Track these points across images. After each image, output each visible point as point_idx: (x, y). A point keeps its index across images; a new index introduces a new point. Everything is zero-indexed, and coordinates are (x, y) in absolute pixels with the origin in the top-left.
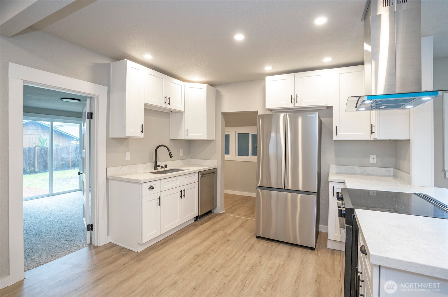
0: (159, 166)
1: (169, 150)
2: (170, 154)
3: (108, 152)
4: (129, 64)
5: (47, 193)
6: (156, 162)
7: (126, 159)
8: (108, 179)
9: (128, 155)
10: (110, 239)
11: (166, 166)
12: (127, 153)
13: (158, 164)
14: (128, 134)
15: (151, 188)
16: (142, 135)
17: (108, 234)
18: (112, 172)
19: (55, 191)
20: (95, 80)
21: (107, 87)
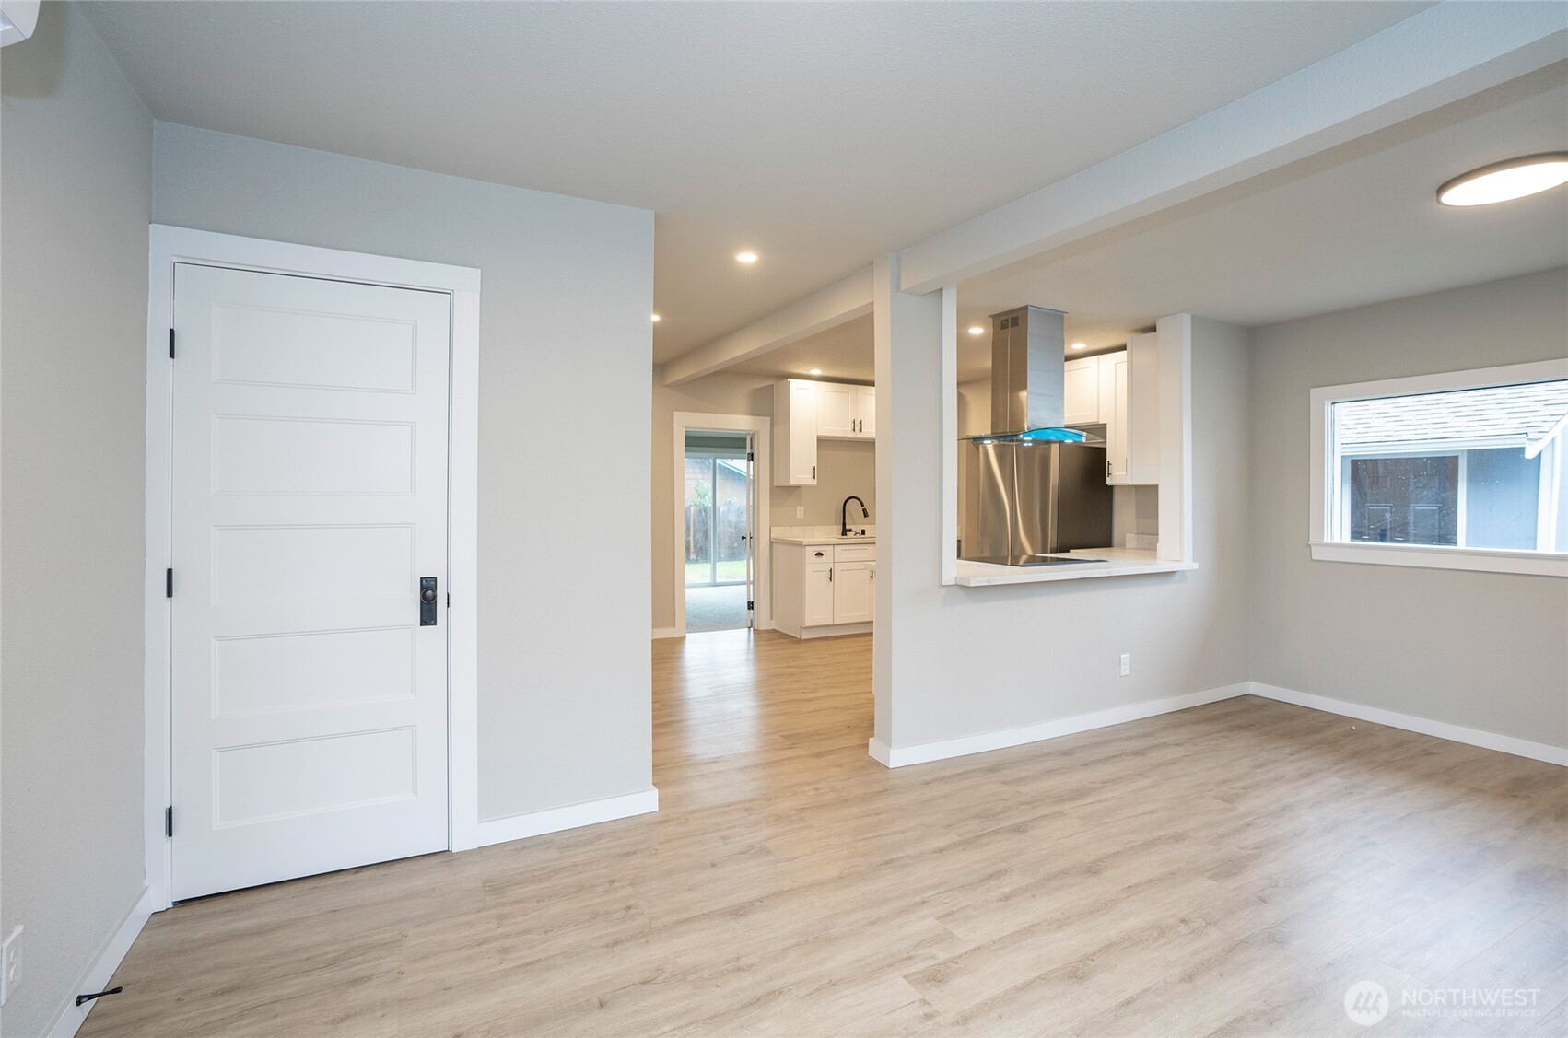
0: (850, 530)
1: (863, 506)
2: (864, 511)
3: (771, 506)
4: (793, 382)
5: (708, 580)
6: (844, 525)
7: (798, 517)
8: (771, 543)
9: (800, 512)
10: (773, 625)
11: (863, 532)
12: (798, 507)
13: (847, 527)
14: (793, 482)
15: (819, 554)
16: (815, 482)
17: (772, 618)
18: (778, 533)
19: (718, 580)
20: (755, 412)
21: (769, 418)
